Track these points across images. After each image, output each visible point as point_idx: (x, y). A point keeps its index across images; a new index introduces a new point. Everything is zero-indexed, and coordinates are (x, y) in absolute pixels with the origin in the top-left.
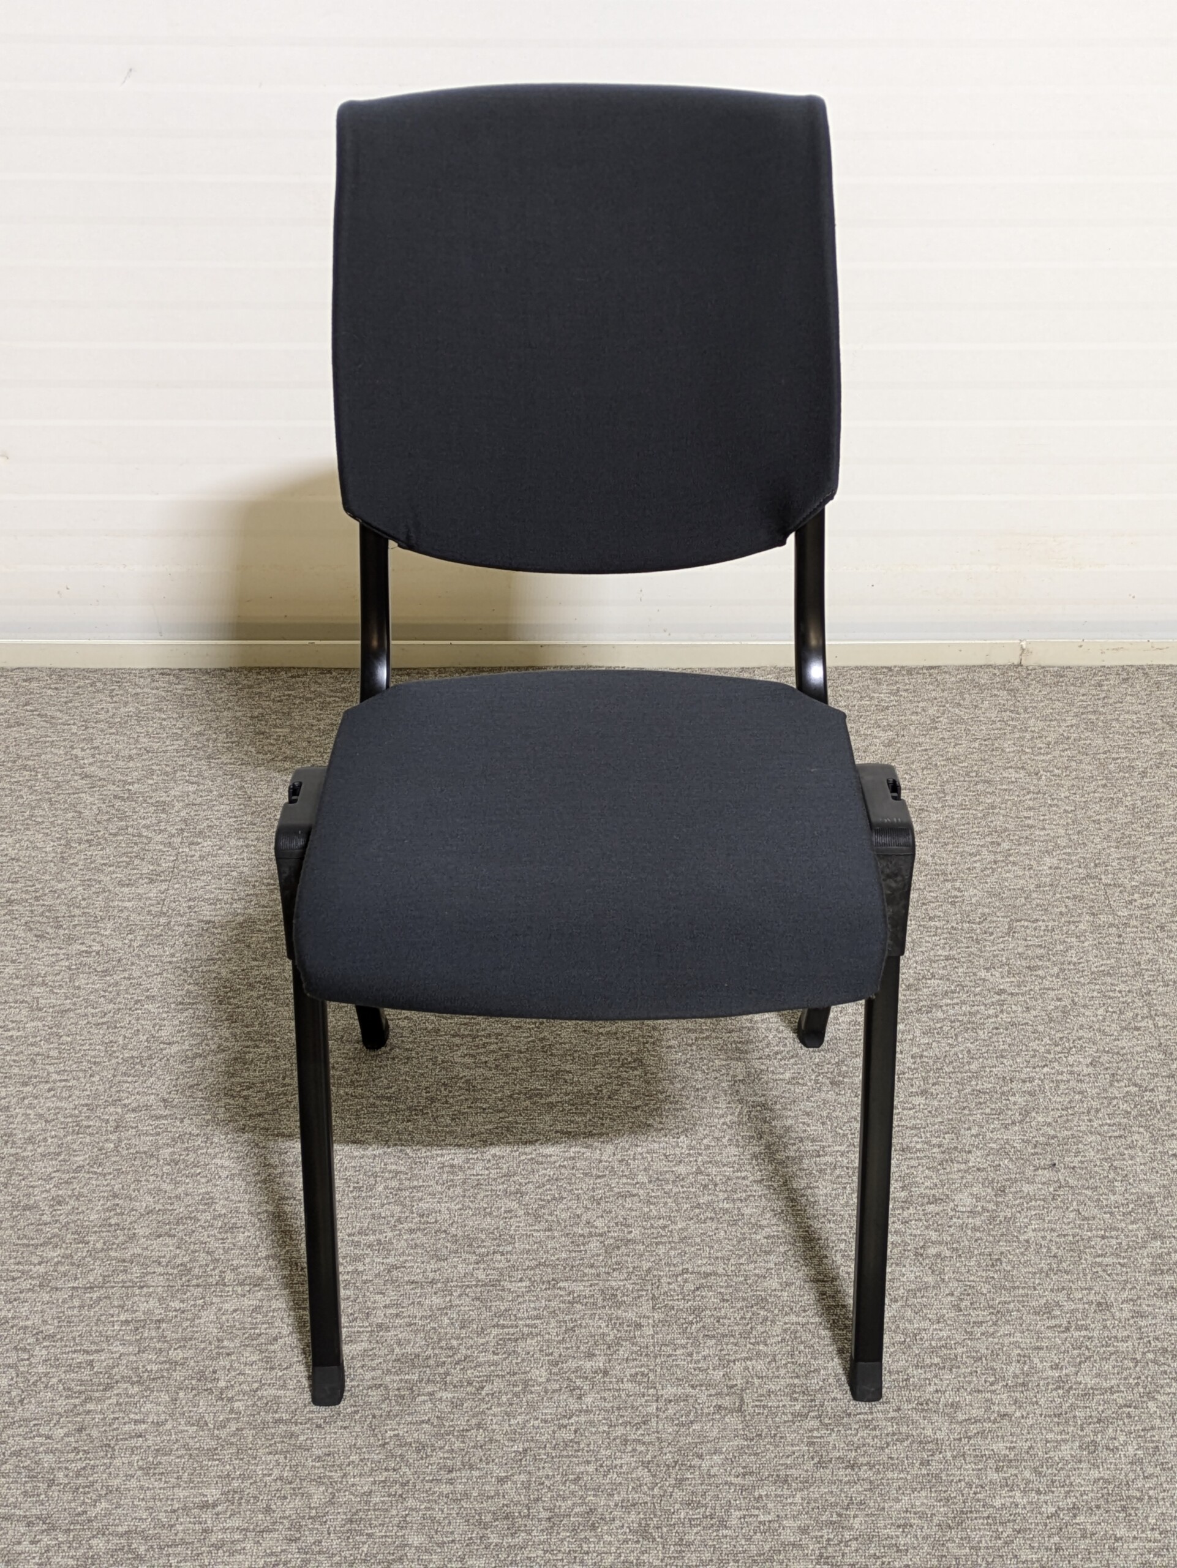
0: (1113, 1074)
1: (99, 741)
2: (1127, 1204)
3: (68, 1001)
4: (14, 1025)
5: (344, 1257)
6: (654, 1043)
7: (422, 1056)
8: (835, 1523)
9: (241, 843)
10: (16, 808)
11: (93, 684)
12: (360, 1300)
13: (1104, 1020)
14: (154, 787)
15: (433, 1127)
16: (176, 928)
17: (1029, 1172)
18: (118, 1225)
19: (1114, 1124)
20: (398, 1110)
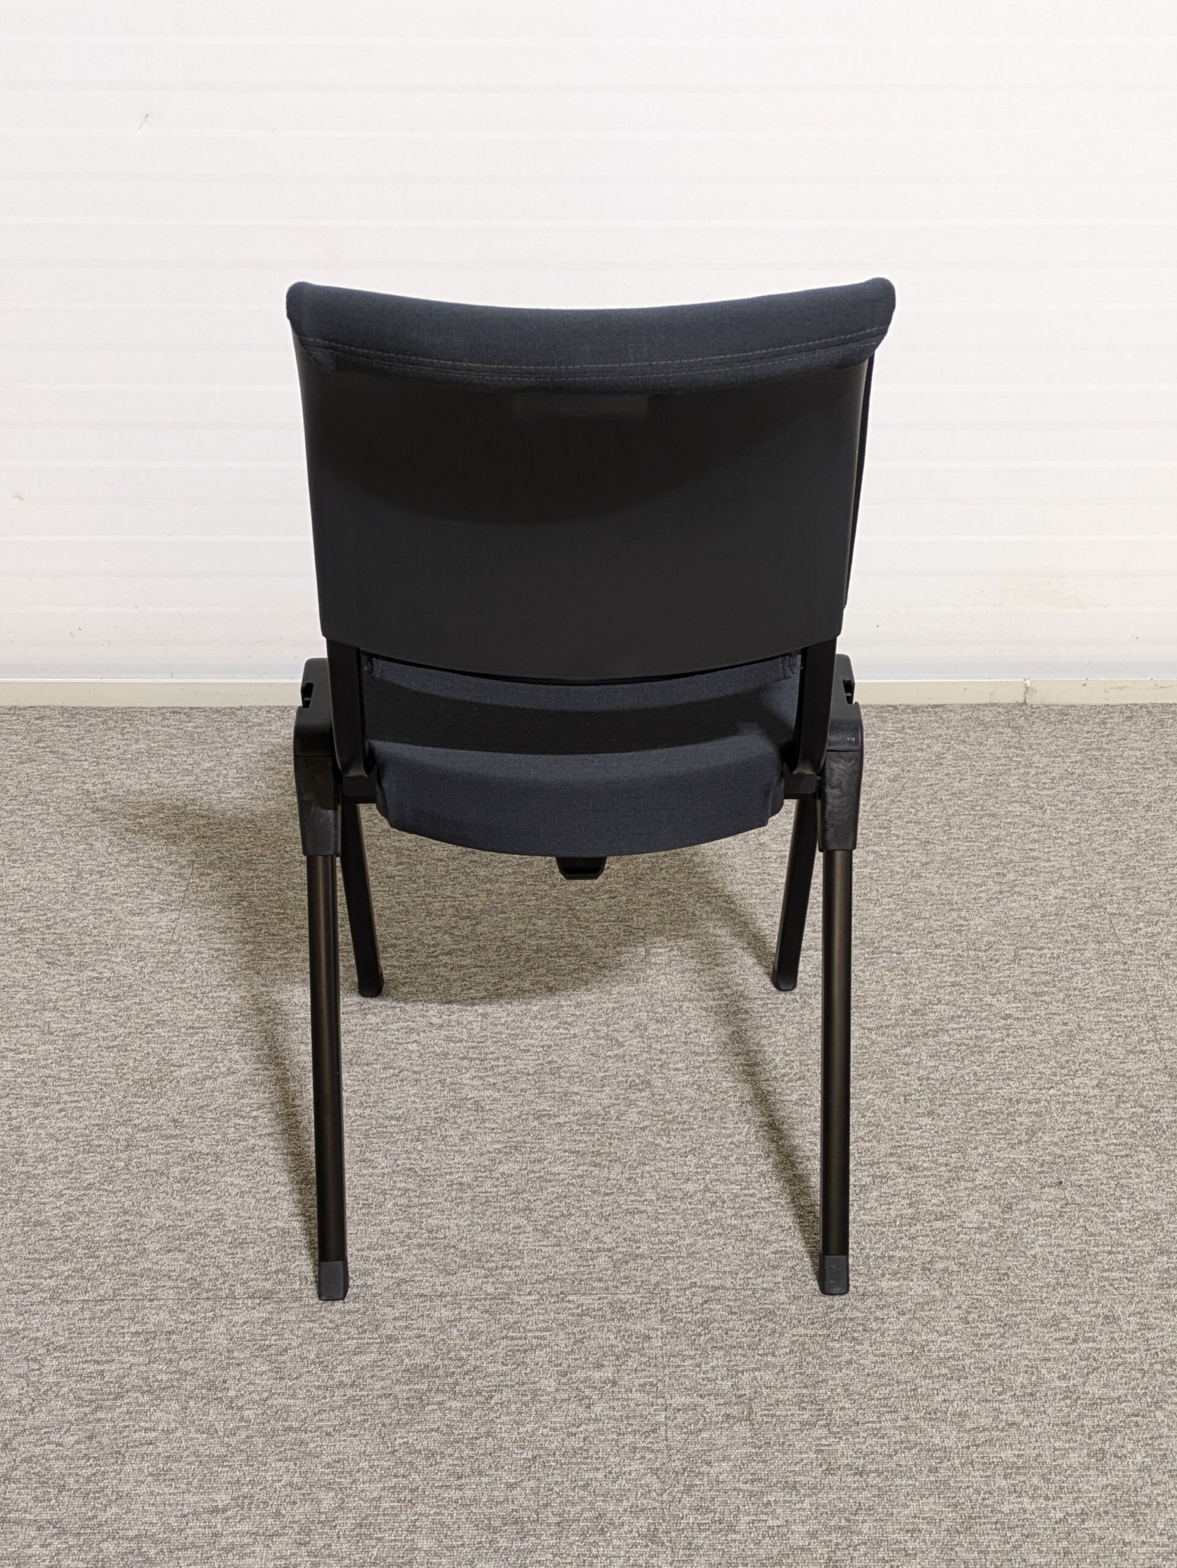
0: (1119, 1096)
1: (110, 776)
2: (1134, 1221)
3: (79, 1025)
4: (26, 1048)
5: (354, 1272)
6: (661, 1066)
7: (431, 1079)
8: (844, 1527)
9: (251, 874)
10: (28, 840)
11: (104, 722)
12: (370, 1312)
13: (1110, 1044)
14: (165, 820)
15: (442, 1147)
16: (187, 955)
17: (1036, 1189)
18: (129, 1240)
19: (1121, 1144)
20: (407, 1131)
